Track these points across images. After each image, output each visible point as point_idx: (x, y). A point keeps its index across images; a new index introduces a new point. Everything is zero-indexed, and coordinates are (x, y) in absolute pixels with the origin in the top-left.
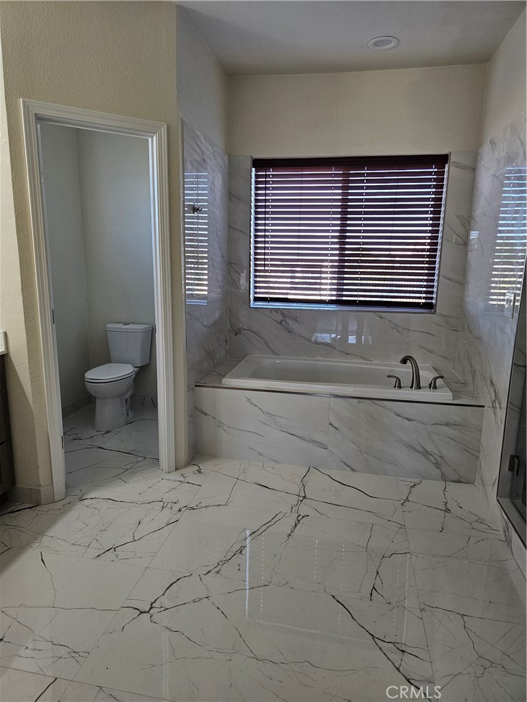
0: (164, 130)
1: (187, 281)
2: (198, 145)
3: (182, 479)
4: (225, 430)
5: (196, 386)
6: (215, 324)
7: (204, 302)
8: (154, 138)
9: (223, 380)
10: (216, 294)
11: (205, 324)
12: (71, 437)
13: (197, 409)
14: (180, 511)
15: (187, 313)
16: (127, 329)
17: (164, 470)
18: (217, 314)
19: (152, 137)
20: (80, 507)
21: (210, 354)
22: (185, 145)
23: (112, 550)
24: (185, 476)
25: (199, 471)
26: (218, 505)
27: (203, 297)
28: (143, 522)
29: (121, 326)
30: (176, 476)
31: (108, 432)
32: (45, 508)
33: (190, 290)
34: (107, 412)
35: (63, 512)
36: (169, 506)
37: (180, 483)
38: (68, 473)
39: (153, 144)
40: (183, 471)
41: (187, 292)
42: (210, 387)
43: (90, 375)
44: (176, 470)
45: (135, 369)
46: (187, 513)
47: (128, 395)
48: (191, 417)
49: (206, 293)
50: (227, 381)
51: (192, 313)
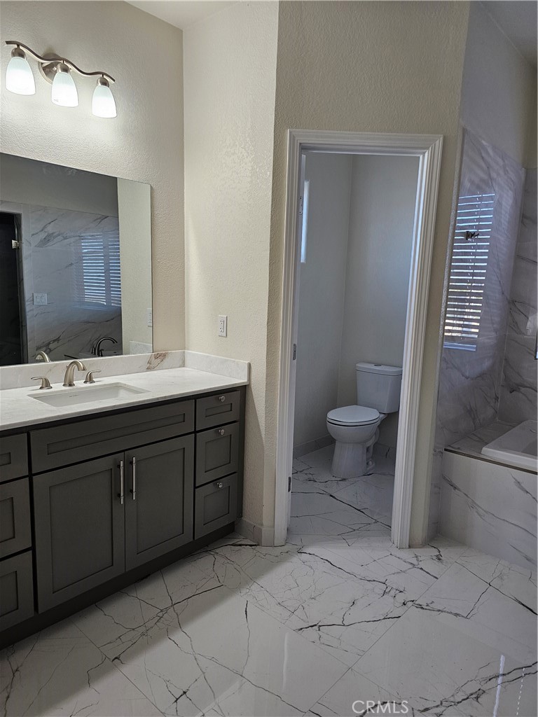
0: (439, 144)
1: (447, 321)
2: (483, 158)
3: (415, 561)
4: (480, 515)
5: (446, 450)
6: (482, 375)
7: (472, 348)
8: (426, 154)
9: (484, 449)
10: (489, 338)
11: (467, 374)
12: (306, 477)
13: (444, 478)
14: (404, 604)
15: (443, 360)
16: (379, 370)
17: (395, 542)
18: (487, 364)
19: (424, 153)
20: (296, 560)
21: (471, 412)
22: (465, 158)
23: (316, 628)
24: (420, 559)
25: (439, 558)
26: (456, 615)
27: (472, 341)
28: (358, 604)
29: (372, 367)
30: (408, 555)
31: (343, 480)
32: (263, 550)
33: (449, 331)
34: (346, 457)
35: (279, 560)
36: (393, 593)
37: (411, 566)
38: (293, 516)
39: (424, 161)
40: (419, 551)
41: (446, 334)
42: (465, 455)
43: (333, 415)
44: (410, 547)
45: (382, 415)
46: (414, 611)
47: (370, 443)
48: (435, 487)
49: (476, 336)
50: (488, 451)
51: (450, 359)
